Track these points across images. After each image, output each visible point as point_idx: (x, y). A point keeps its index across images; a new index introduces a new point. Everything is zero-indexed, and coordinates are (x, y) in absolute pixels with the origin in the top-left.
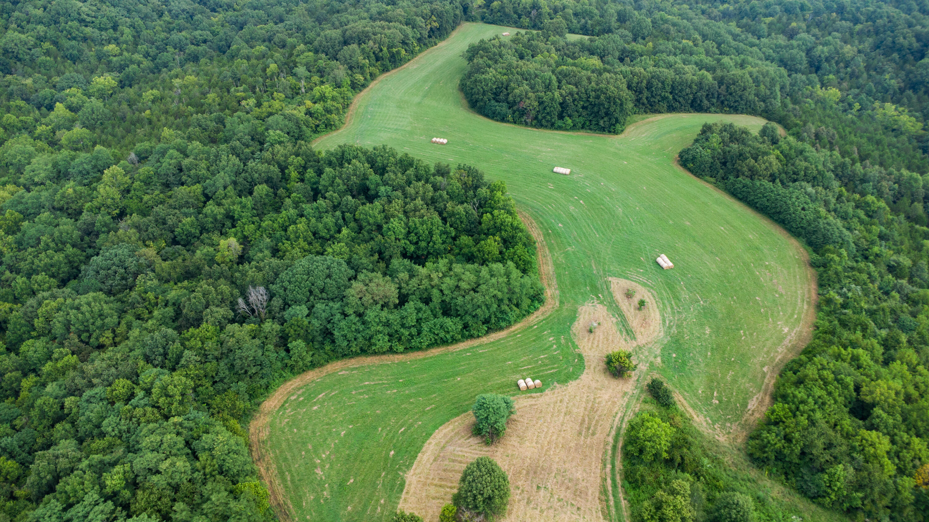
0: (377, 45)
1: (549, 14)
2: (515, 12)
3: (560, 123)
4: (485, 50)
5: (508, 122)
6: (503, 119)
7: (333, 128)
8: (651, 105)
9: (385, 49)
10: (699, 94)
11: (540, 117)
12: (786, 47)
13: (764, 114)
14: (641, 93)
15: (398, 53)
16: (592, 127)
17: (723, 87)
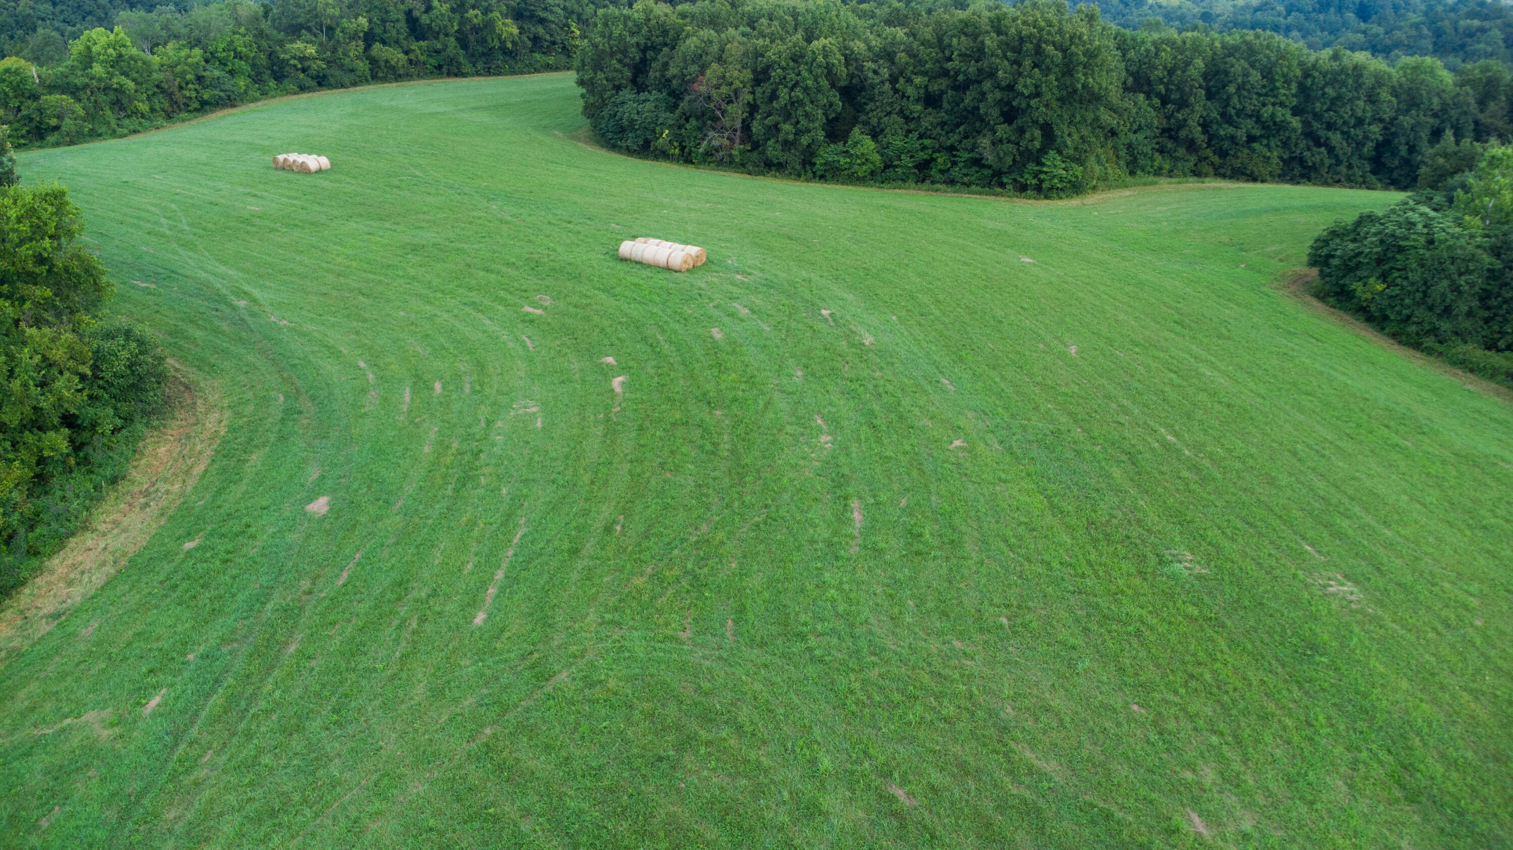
3: (828, 153)
5: (663, 155)
6: (646, 146)
8: (1223, 154)
11: (758, 128)
14: (1183, 104)
16: (955, 172)
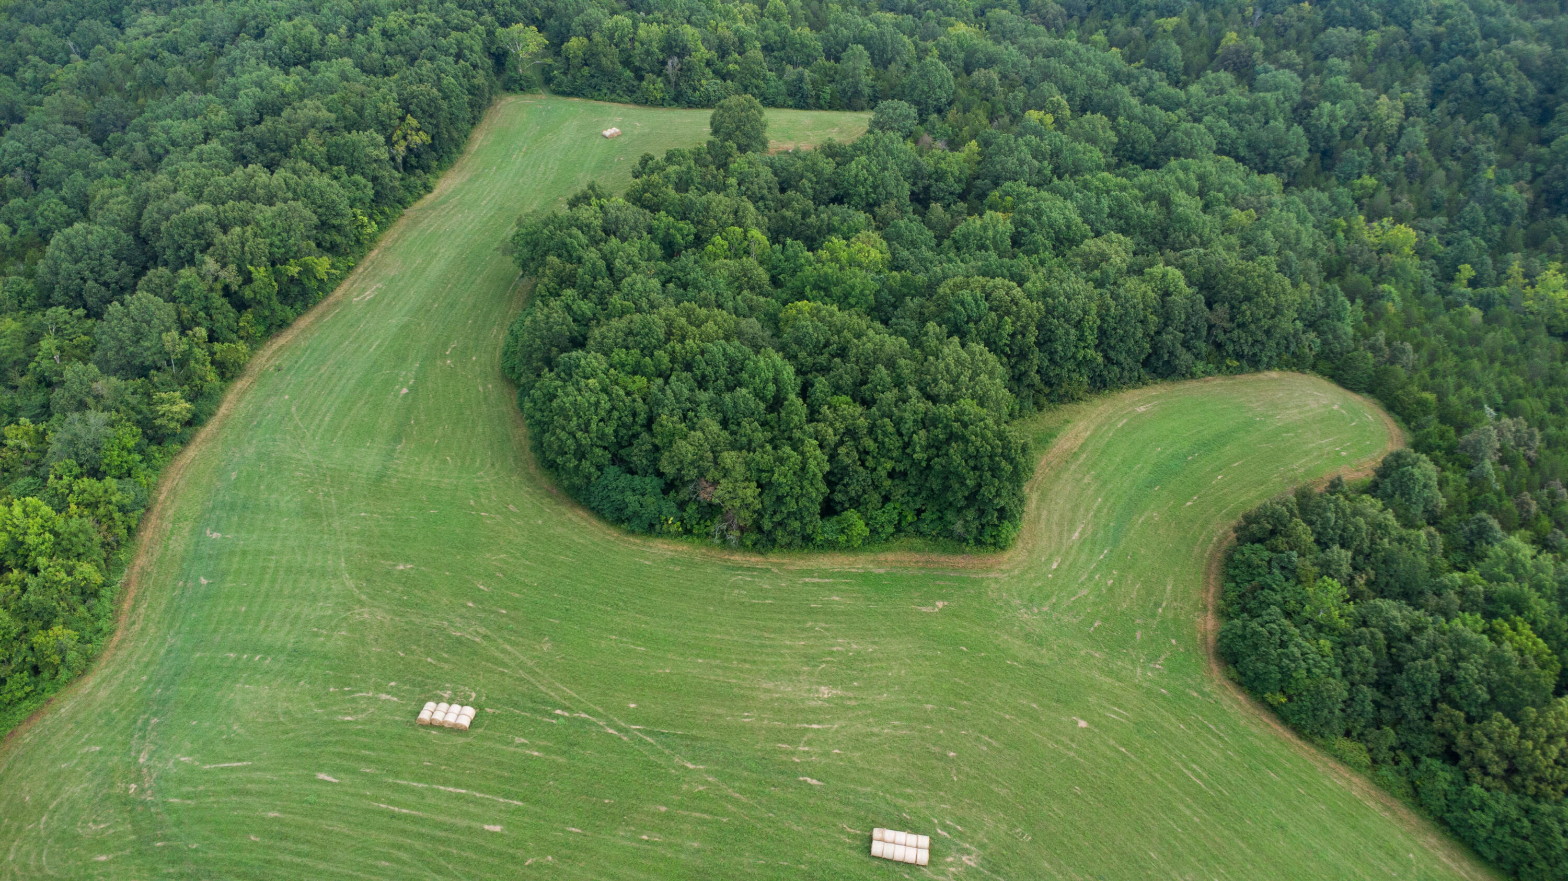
0: (232, 267)
1: (708, 64)
2: (627, 63)
3: (825, 529)
4: (565, 252)
5: (668, 534)
6: (651, 528)
7: (64, 674)
9: (260, 273)
10: (1166, 338)
11: (767, 525)
12: (1253, 108)
13: (1322, 365)
15: (308, 271)
17: (1222, 310)
